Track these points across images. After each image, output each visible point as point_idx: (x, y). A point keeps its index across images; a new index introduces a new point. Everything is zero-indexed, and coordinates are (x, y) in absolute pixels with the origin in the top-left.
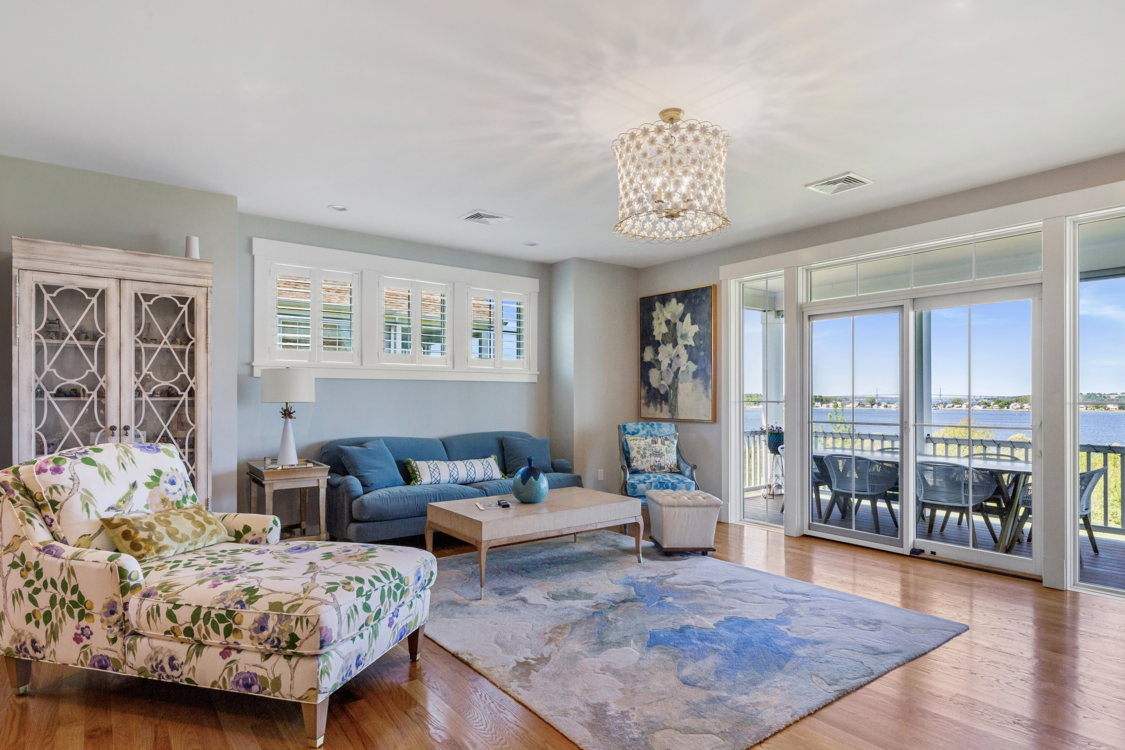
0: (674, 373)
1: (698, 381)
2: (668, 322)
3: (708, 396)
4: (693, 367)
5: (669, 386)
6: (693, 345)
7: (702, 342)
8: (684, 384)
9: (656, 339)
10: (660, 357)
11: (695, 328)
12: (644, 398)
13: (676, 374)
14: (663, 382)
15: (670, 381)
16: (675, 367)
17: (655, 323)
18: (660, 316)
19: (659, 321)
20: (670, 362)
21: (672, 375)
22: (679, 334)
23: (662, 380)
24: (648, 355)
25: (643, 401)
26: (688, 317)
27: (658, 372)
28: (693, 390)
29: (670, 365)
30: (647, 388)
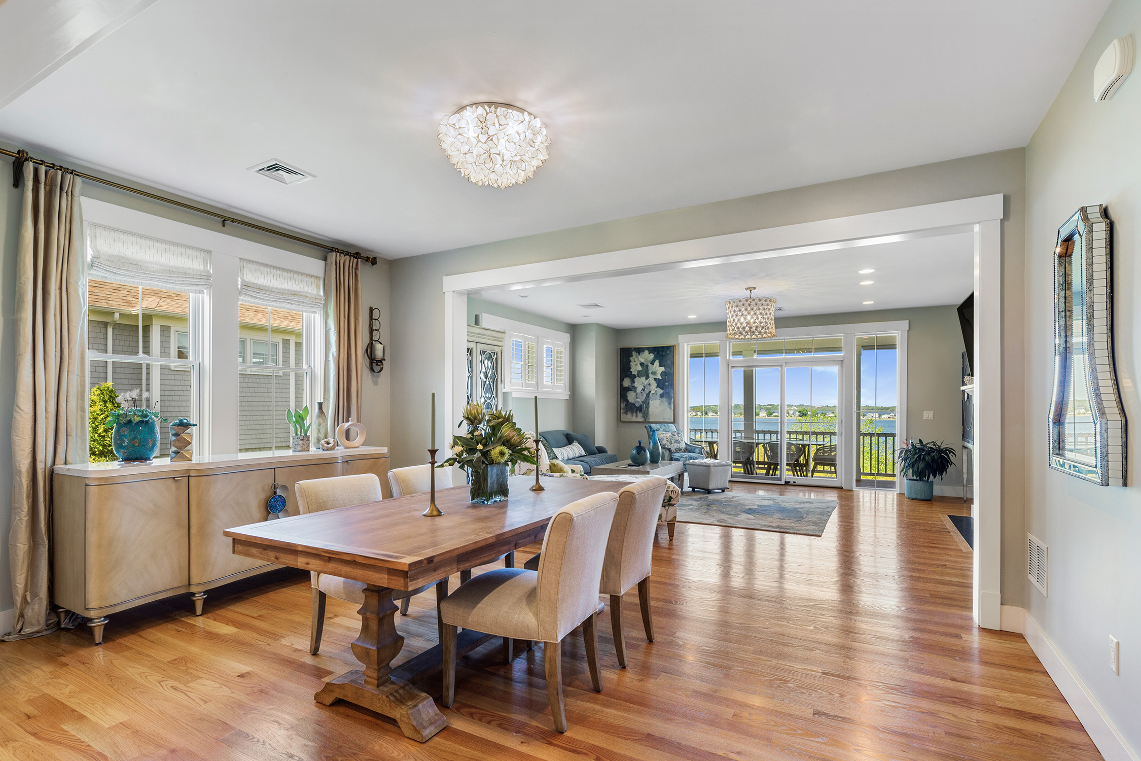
0: (647, 394)
1: (664, 399)
2: (642, 364)
3: (670, 408)
4: (660, 391)
5: (643, 402)
6: (660, 378)
7: (666, 377)
8: (654, 401)
9: (633, 373)
10: (636, 385)
11: (662, 369)
12: (623, 409)
13: (648, 395)
14: (637, 400)
15: (643, 399)
16: (647, 391)
17: (632, 364)
18: (636, 360)
19: (635, 363)
20: (643, 388)
21: (645, 396)
22: (650, 372)
23: (637, 398)
24: (627, 383)
25: (622, 411)
26: (657, 362)
27: (635, 394)
28: (660, 404)
29: (643, 390)
30: (625, 403)
